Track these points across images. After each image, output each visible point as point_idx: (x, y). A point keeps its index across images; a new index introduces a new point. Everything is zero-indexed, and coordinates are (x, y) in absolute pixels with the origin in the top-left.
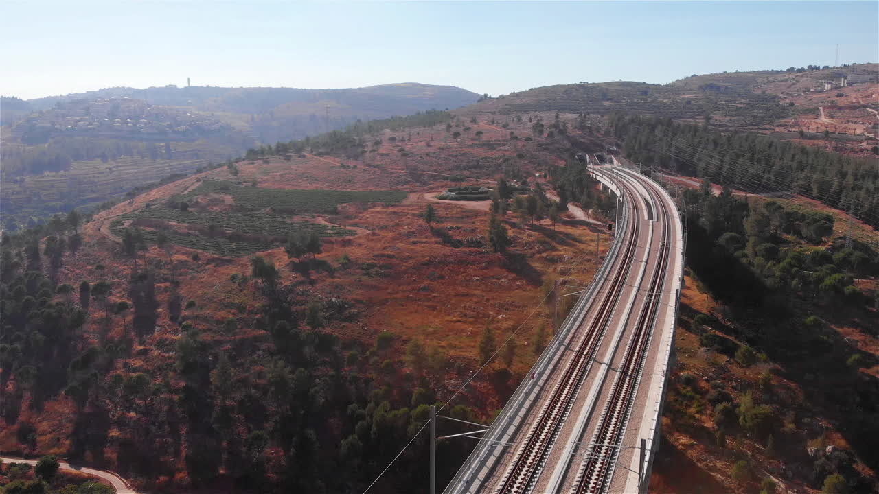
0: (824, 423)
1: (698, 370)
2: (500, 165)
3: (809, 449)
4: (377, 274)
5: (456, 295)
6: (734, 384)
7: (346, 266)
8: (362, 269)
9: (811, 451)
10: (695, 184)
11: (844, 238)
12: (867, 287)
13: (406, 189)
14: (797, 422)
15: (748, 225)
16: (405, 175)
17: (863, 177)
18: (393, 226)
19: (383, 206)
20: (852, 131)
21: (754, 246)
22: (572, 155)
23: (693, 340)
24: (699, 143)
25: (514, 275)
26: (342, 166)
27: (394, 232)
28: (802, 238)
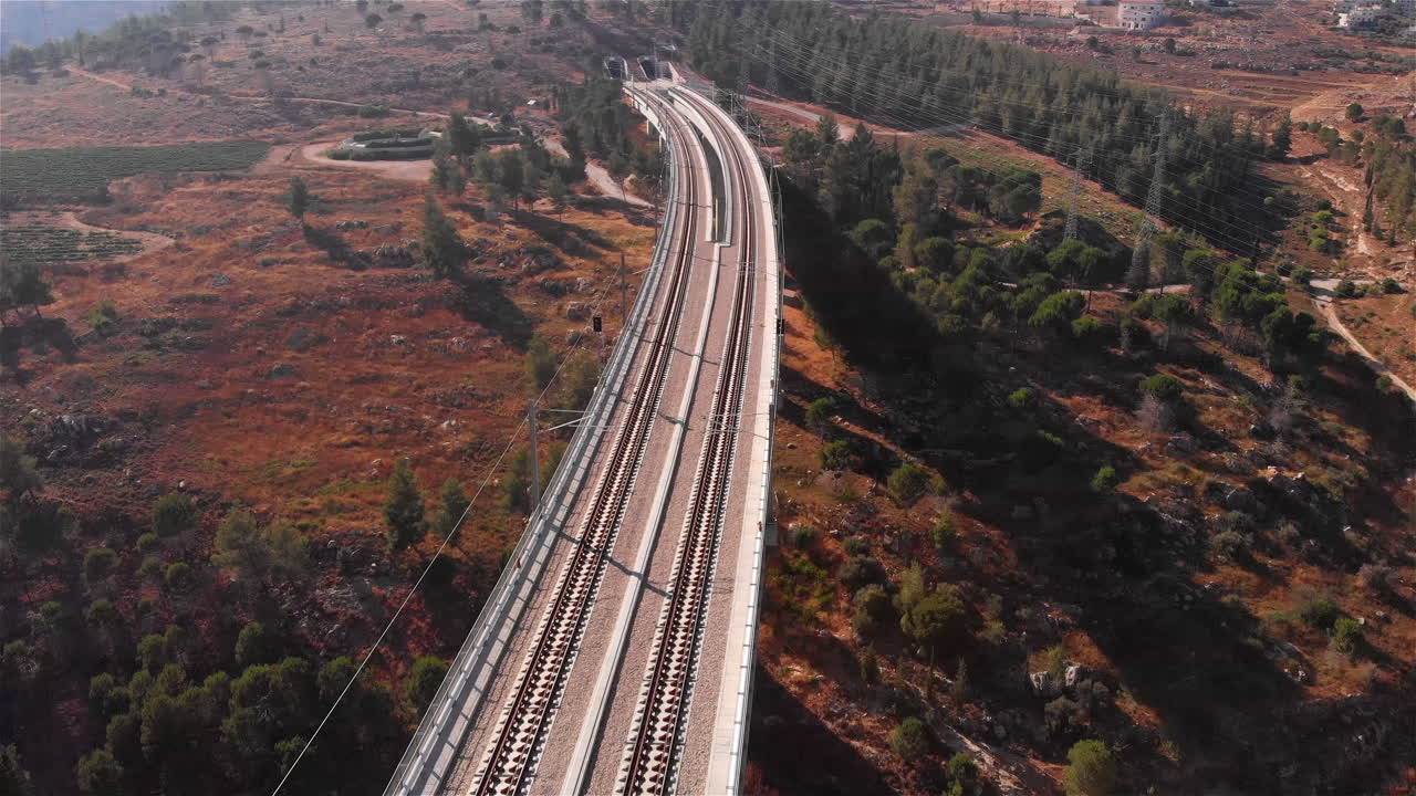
0: (1055, 614)
1: (820, 515)
2: (459, 82)
3: (1033, 676)
4: (176, 344)
5: (353, 382)
6: (887, 540)
7: (105, 331)
8: (142, 334)
9: (1037, 679)
10: (809, 117)
11: (1059, 213)
12: (1105, 307)
13: (268, 137)
14: (1007, 617)
15: (902, 199)
16: (263, 108)
17: (1082, 97)
18: (222, 228)
19: (207, 179)
20: (1056, 10)
21: (913, 242)
22: (597, 63)
23: (811, 445)
24: (815, 37)
25: (478, 327)
26: (136, 92)
27: (224, 239)
28: (990, 216)
